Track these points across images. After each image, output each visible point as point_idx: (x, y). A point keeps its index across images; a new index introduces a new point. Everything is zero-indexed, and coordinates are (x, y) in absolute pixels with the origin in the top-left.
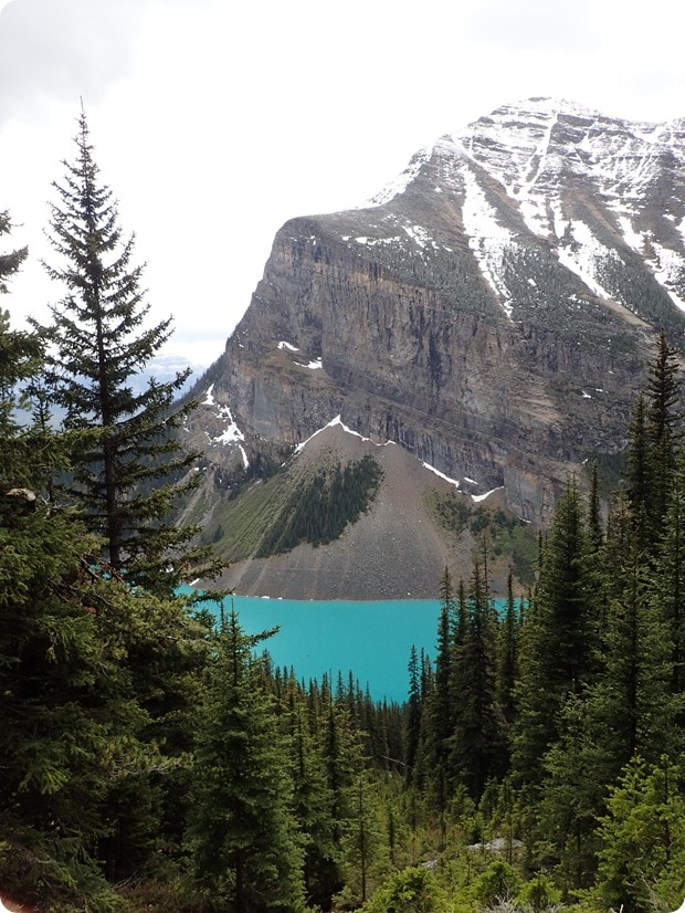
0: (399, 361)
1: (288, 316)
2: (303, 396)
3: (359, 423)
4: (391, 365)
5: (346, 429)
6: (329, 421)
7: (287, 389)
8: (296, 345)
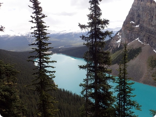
0: (154, 24)
1: (134, 15)
2: (131, 33)
3: (142, 39)
4: (152, 25)
5: (139, 41)
6: (136, 39)
7: (128, 32)
8: (134, 22)
